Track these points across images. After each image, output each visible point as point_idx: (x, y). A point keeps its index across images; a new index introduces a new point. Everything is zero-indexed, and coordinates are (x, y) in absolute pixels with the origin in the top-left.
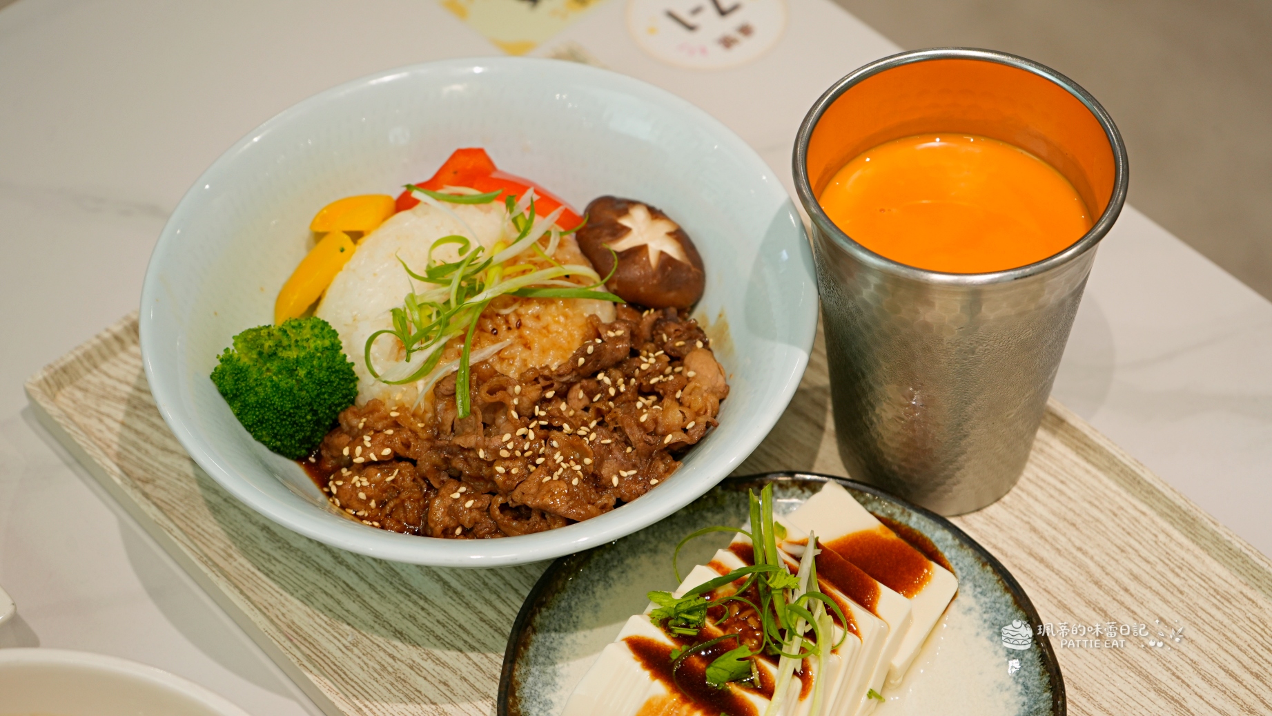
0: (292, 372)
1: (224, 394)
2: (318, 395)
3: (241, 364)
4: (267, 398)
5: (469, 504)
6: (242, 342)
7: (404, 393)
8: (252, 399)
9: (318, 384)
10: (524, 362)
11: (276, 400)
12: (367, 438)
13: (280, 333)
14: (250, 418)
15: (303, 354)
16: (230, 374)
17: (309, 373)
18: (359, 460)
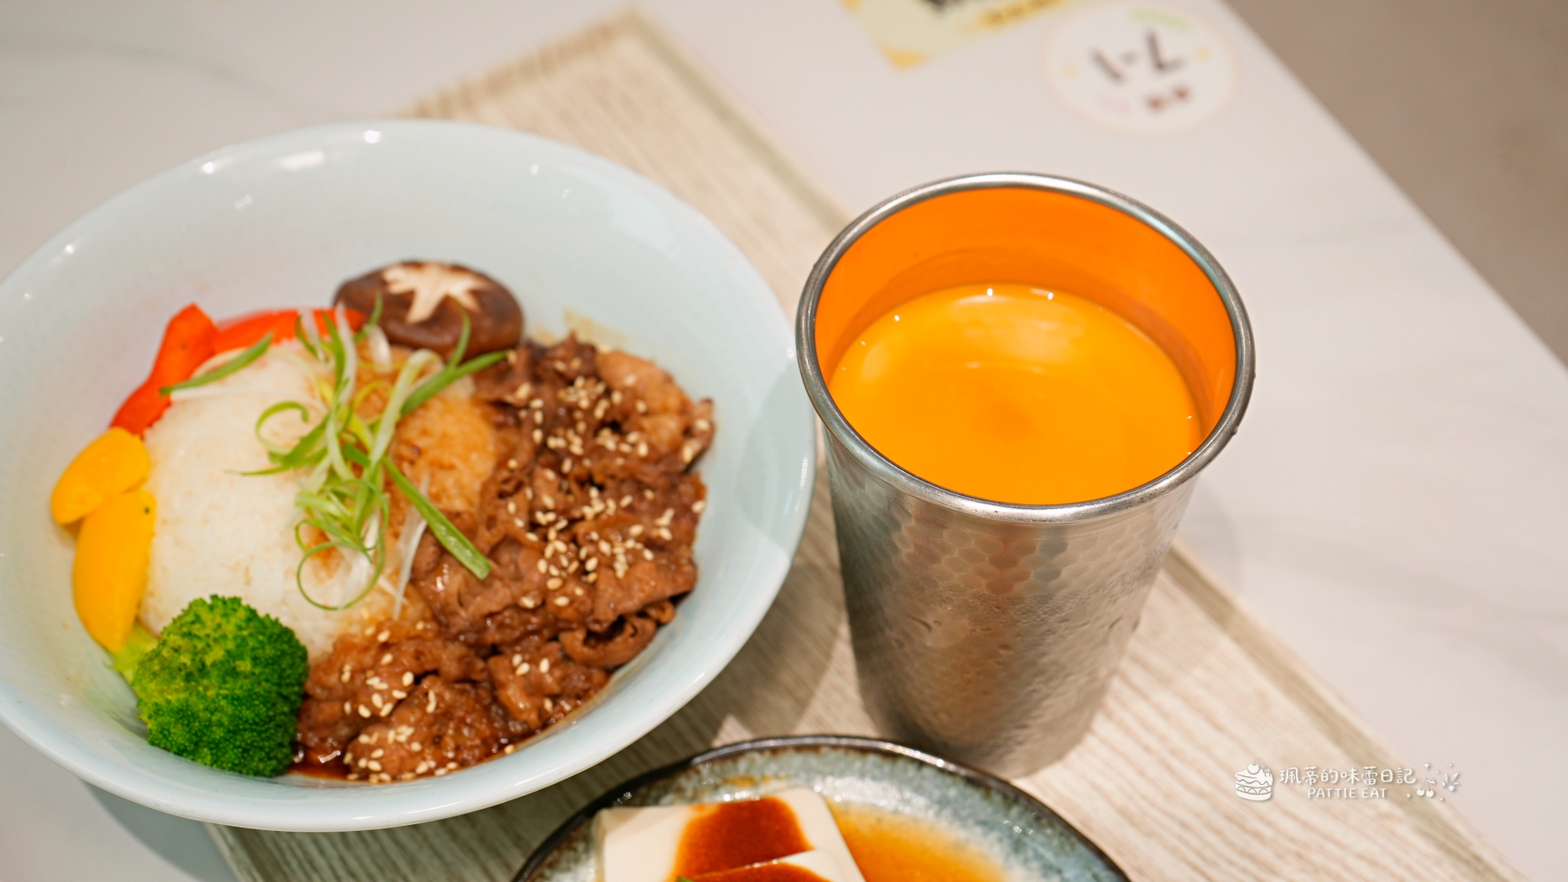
0: (234, 673)
1: (181, 752)
2: (280, 677)
3: (175, 704)
4: (232, 717)
5: (544, 666)
6: (151, 682)
7: (368, 605)
8: (218, 733)
9: (273, 664)
10: (461, 487)
11: (247, 714)
12: (374, 682)
13: (186, 640)
14: (231, 755)
15: (231, 645)
16: (176, 723)
17: (255, 659)
18: (386, 710)
